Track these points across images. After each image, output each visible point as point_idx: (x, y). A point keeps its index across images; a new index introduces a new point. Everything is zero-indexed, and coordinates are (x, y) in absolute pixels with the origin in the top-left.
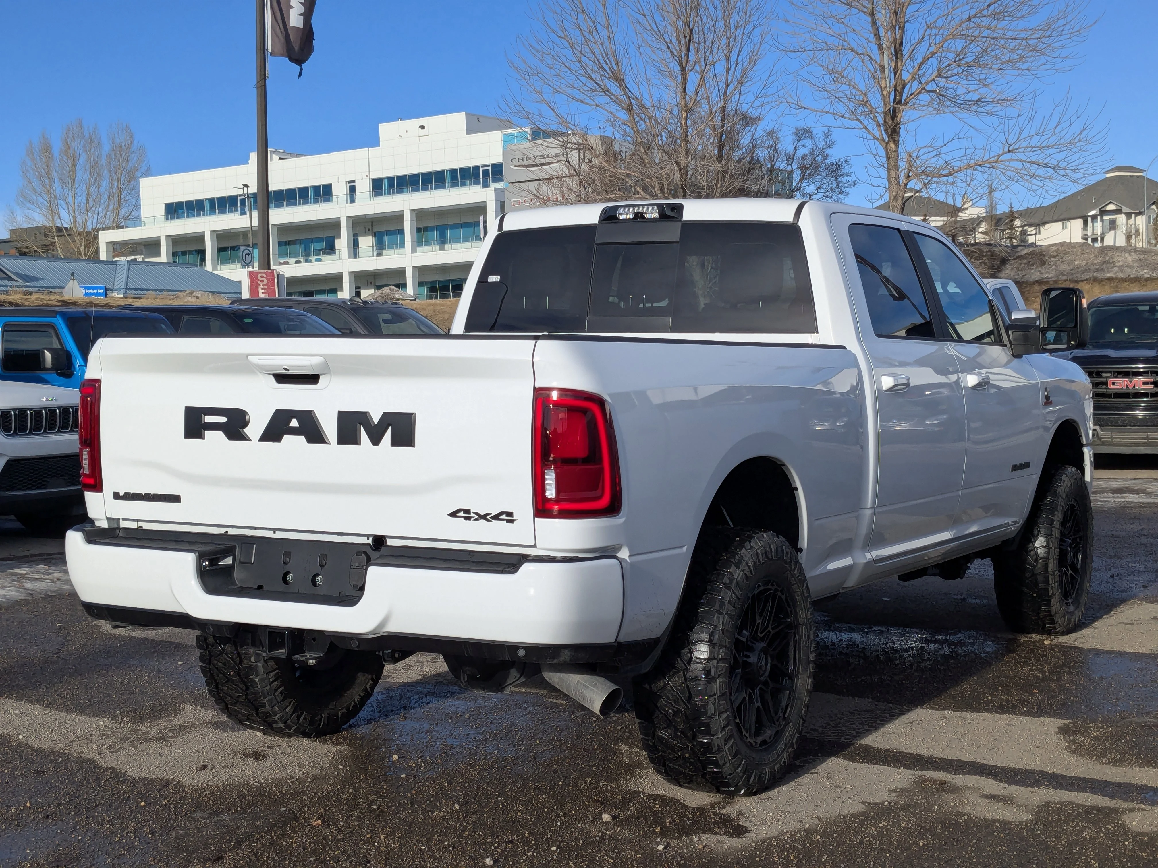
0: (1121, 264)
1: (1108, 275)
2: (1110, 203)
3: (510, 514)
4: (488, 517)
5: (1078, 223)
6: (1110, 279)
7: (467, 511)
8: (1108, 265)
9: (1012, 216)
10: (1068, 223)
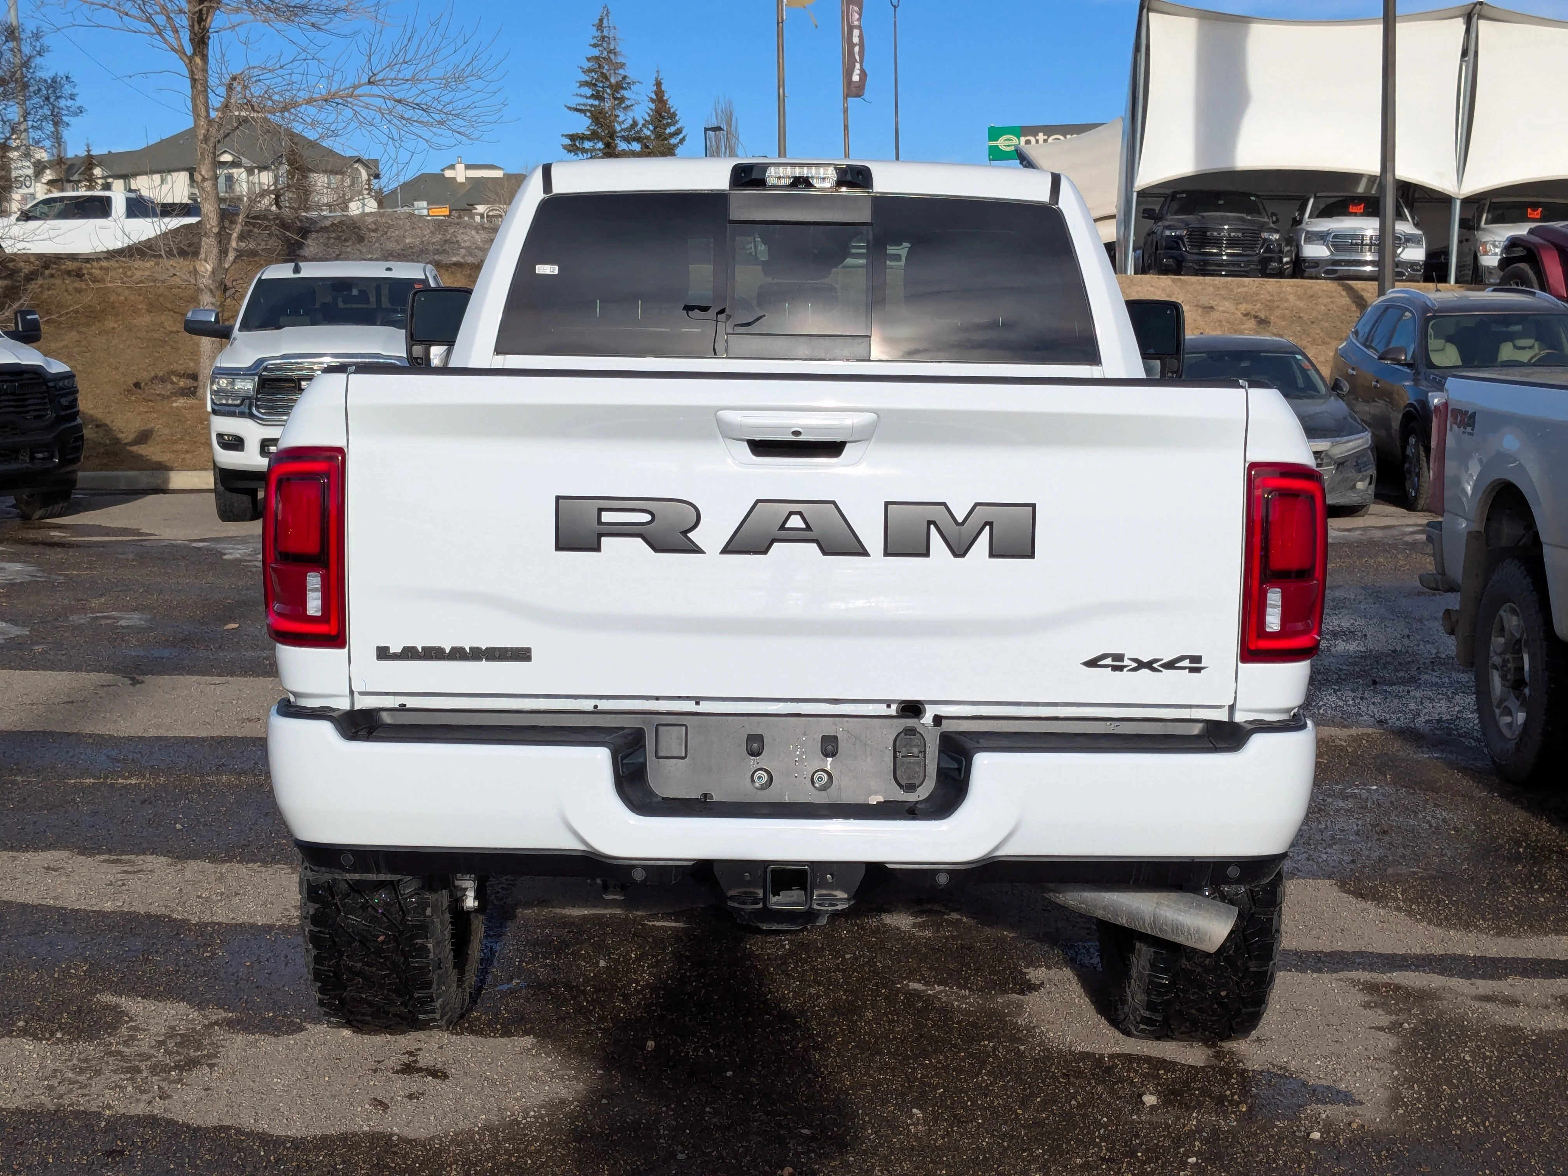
0: (468, 244)
1: (454, 259)
2: (225, 152)
3: (1197, 659)
4: (1155, 665)
5: (182, 178)
6: (456, 264)
7: (1119, 657)
8: (452, 245)
9: (90, 162)
10: (169, 177)
